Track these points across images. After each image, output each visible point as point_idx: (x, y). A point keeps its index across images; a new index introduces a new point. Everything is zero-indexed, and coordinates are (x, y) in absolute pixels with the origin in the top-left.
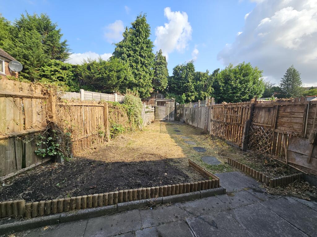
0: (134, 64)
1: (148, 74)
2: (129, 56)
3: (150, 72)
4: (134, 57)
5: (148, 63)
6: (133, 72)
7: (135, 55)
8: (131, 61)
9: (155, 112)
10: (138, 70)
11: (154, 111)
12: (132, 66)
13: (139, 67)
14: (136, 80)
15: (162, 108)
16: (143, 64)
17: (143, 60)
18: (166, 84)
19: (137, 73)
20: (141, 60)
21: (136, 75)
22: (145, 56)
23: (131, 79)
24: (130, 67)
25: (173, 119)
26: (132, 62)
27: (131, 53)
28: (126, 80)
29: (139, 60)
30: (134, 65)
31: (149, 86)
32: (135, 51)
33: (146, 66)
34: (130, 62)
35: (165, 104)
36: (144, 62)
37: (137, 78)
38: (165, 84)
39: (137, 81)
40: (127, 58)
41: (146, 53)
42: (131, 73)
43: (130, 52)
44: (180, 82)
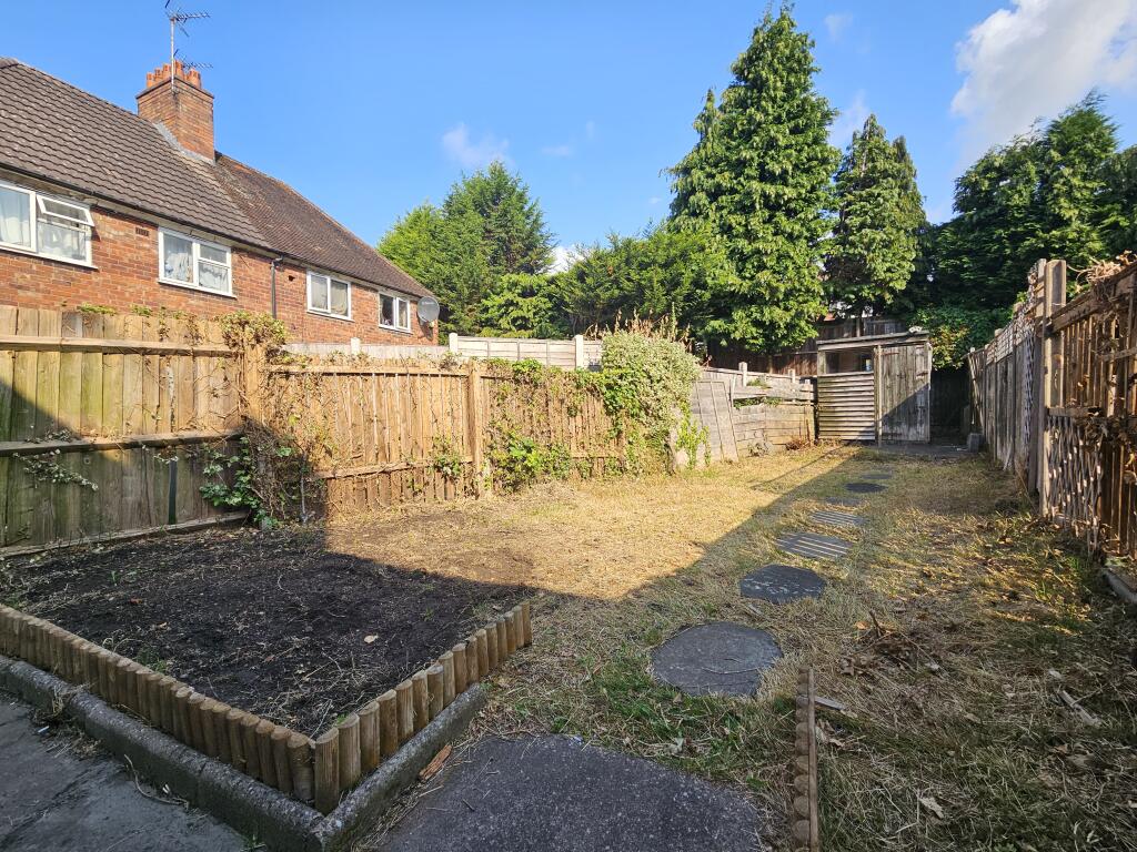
0: (735, 219)
1: (802, 243)
4: (735, 192)
5: (800, 194)
6: (732, 253)
7: (739, 183)
8: (725, 212)
9: (815, 401)
10: (750, 235)
11: (811, 397)
12: (726, 230)
13: (756, 223)
14: (744, 278)
16: (773, 206)
17: (771, 190)
18: (906, 265)
19: (748, 249)
20: (765, 196)
21: (740, 258)
22: (785, 172)
23: (723, 281)
24: (718, 237)
25: (922, 431)
26: (729, 213)
27: (725, 179)
28: (704, 286)
29: (756, 197)
30: (734, 225)
31: (808, 290)
32: (739, 167)
33: (790, 213)
34: (722, 216)
36: (778, 196)
37: (749, 272)
38: (895, 267)
39: (747, 284)
40: (711, 203)
41: (788, 157)
42: (722, 256)
43: (718, 178)
44: (999, 239)
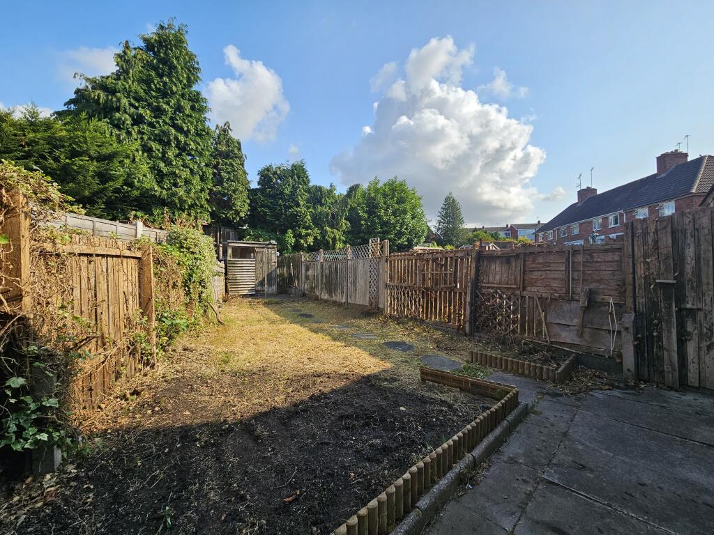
0: (154, 145)
1: (198, 177)
2: (138, 120)
3: (204, 172)
4: (154, 127)
5: (197, 148)
6: (153, 168)
7: (158, 122)
8: (146, 137)
9: (226, 274)
10: (168, 163)
12: (147, 149)
13: (171, 154)
14: (163, 188)
15: (247, 264)
16: (183, 149)
17: (182, 138)
18: (246, 205)
19: (165, 170)
20: (176, 138)
21: (160, 176)
22: (189, 131)
23: (147, 186)
24: (140, 152)
25: (274, 288)
26: (149, 139)
27: (147, 114)
28: (131, 185)
29: (171, 138)
30: (154, 149)
31: (202, 206)
32: (158, 112)
34: (142, 138)
35: (252, 255)
36: (186, 144)
37: (167, 185)
38: (242, 206)
39: (164, 192)
40: (132, 125)
41: (192, 123)
42: (145, 168)
43: (141, 111)
44: (280, 205)
